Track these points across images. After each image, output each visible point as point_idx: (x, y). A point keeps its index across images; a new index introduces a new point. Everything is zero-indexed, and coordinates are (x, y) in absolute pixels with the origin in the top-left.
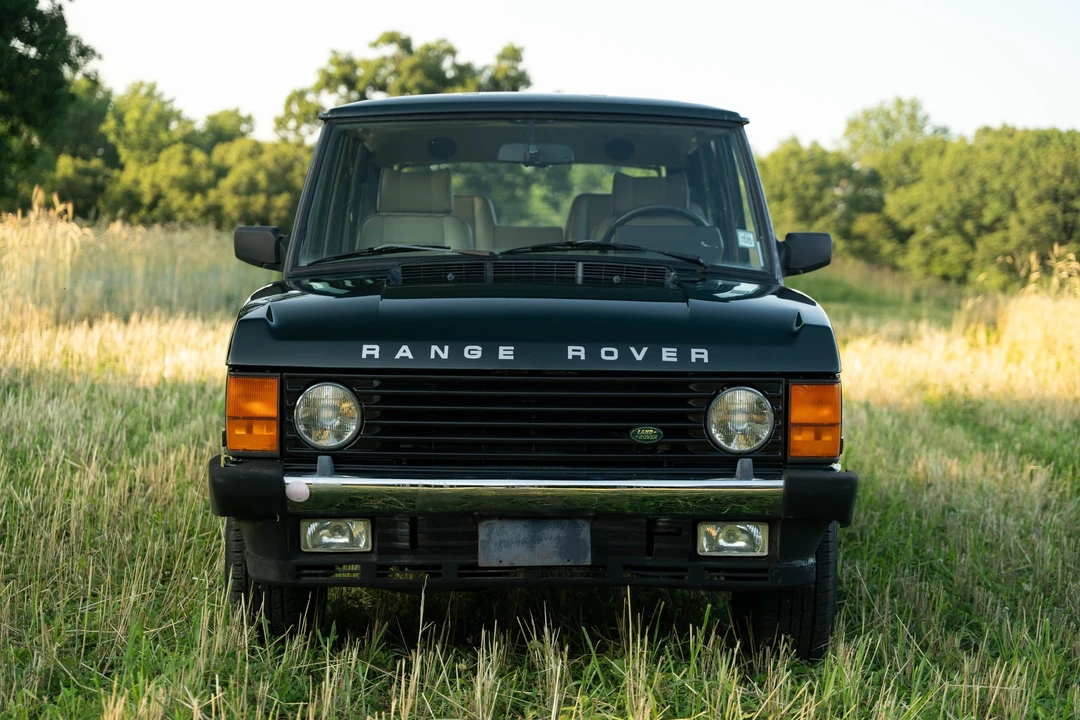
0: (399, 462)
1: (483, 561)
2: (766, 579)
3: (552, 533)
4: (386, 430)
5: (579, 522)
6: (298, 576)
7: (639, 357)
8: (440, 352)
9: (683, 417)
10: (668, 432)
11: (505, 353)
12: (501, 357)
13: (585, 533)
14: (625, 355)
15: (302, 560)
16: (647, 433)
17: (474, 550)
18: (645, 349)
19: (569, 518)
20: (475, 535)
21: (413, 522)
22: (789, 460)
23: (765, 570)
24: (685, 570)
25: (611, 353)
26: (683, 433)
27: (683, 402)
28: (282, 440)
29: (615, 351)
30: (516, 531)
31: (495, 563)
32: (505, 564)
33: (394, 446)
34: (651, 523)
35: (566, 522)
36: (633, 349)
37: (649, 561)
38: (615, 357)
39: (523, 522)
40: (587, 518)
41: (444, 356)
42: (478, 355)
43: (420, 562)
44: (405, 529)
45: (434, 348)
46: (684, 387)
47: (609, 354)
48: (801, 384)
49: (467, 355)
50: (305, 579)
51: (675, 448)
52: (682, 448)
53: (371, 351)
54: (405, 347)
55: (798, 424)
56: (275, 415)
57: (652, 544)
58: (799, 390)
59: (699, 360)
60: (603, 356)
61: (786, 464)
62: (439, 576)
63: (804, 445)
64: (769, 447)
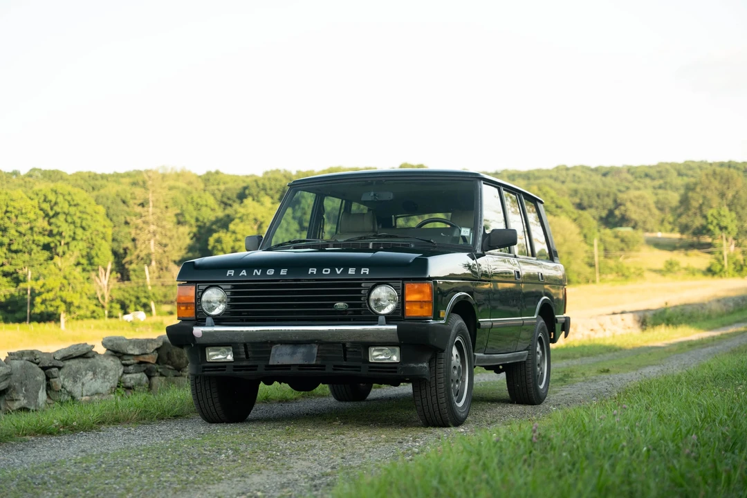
0: (242, 320)
1: (271, 363)
2: (396, 372)
3: (302, 350)
4: (236, 306)
5: (313, 345)
6: (203, 371)
7: (338, 272)
8: (257, 272)
10: (351, 305)
11: (283, 272)
12: (281, 273)
13: (315, 350)
14: (333, 272)
15: (207, 365)
16: (340, 305)
18: (342, 269)
19: (309, 344)
20: (269, 352)
21: (245, 345)
22: (406, 317)
23: (396, 368)
24: (360, 367)
26: (358, 306)
28: (196, 313)
29: (329, 270)
30: (287, 349)
31: (276, 363)
32: (280, 364)
33: (240, 314)
34: (344, 345)
35: (308, 345)
36: (337, 269)
37: (344, 363)
38: (329, 272)
39: (291, 346)
40: (316, 343)
41: (259, 274)
42: (273, 273)
43: (250, 364)
44: (242, 350)
45: (256, 271)
46: (358, 285)
47: (326, 272)
48: (411, 283)
49: (268, 273)
50: (206, 373)
51: (355, 312)
52: (359, 312)
53: (231, 273)
54: (244, 271)
55: (408, 301)
56: (194, 301)
57: (345, 355)
58: (408, 286)
59: (365, 273)
60: (324, 272)
61: (405, 320)
62: (256, 370)
63: (413, 311)
64: (395, 312)
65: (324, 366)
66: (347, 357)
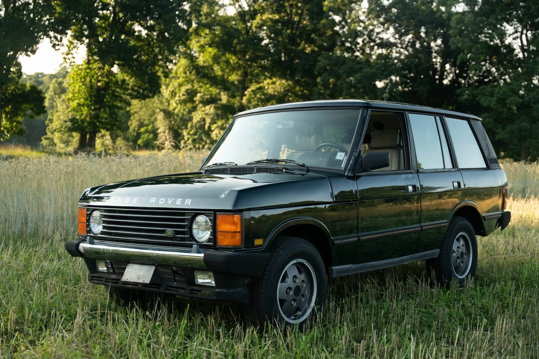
0: (112, 240)
1: (123, 279)
4: (107, 228)
5: (152, 266)
6: (92, 280)
7: (169, 202)
8: (120, 200)
9: (183, 227)
10: (176, 233)
11: (135, 200)
12: (133, 202)
13: (152, 271)
14: (166, 202)
17: (122, 274)
18: (173, 199)
19: (149, 265)
20: (125, 268)
21: (111, 263)
22: (217, 246)
24: (184, 289)
25: (162, 201)
26: (183, 233)
27: (183, 220)
28: (87, 231)
29: (164, 200)
30: (135, 268)
31: (125, 280)
32: (128, 280)
33: (110, 234)
34: (172, 268)
36: (169, 199)
37: (175, 284)
39: (138, 265)
42: (128, 201)
43: (116, 277)
45: (119, 198)
46: (184, 214)
48: (220, 214)
49: (125, 201)
50: (94, 281)
52: (183, 239)
53: (105, 199)
54: (113, 198)
55: (219, 231)
56: (85, 222)
57: (175, 277)
58: (220, 217)
59: (187, 204)
60: (160, 202)
61: (217, 249)
62: (117, 283)
63: (223, 241)
64: (209, 240)
65: (160, 285)
66: (176, 278)
